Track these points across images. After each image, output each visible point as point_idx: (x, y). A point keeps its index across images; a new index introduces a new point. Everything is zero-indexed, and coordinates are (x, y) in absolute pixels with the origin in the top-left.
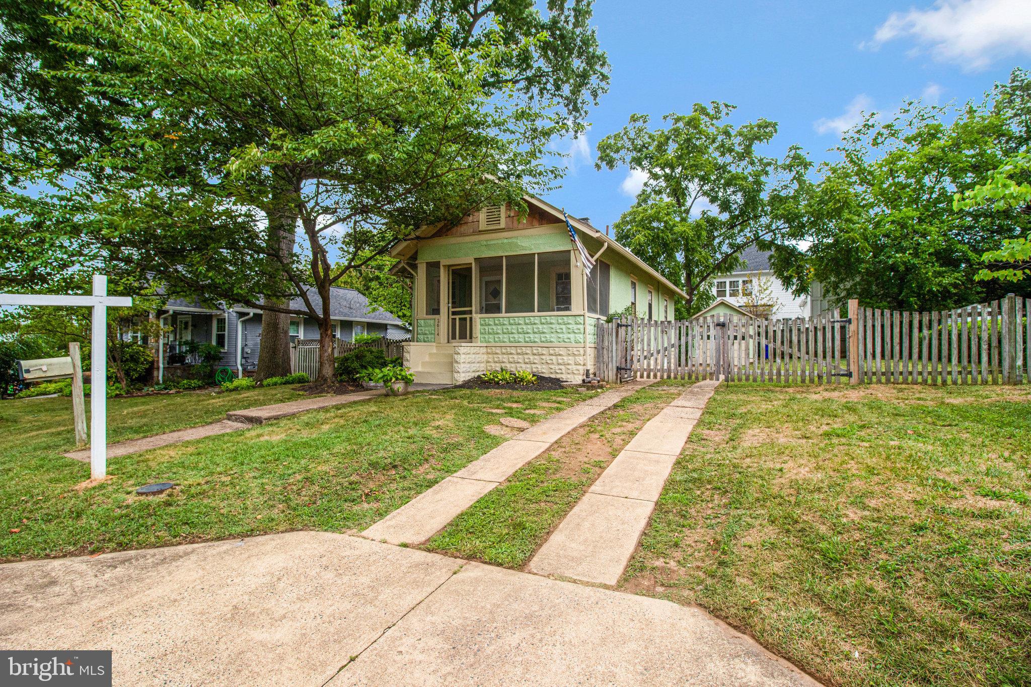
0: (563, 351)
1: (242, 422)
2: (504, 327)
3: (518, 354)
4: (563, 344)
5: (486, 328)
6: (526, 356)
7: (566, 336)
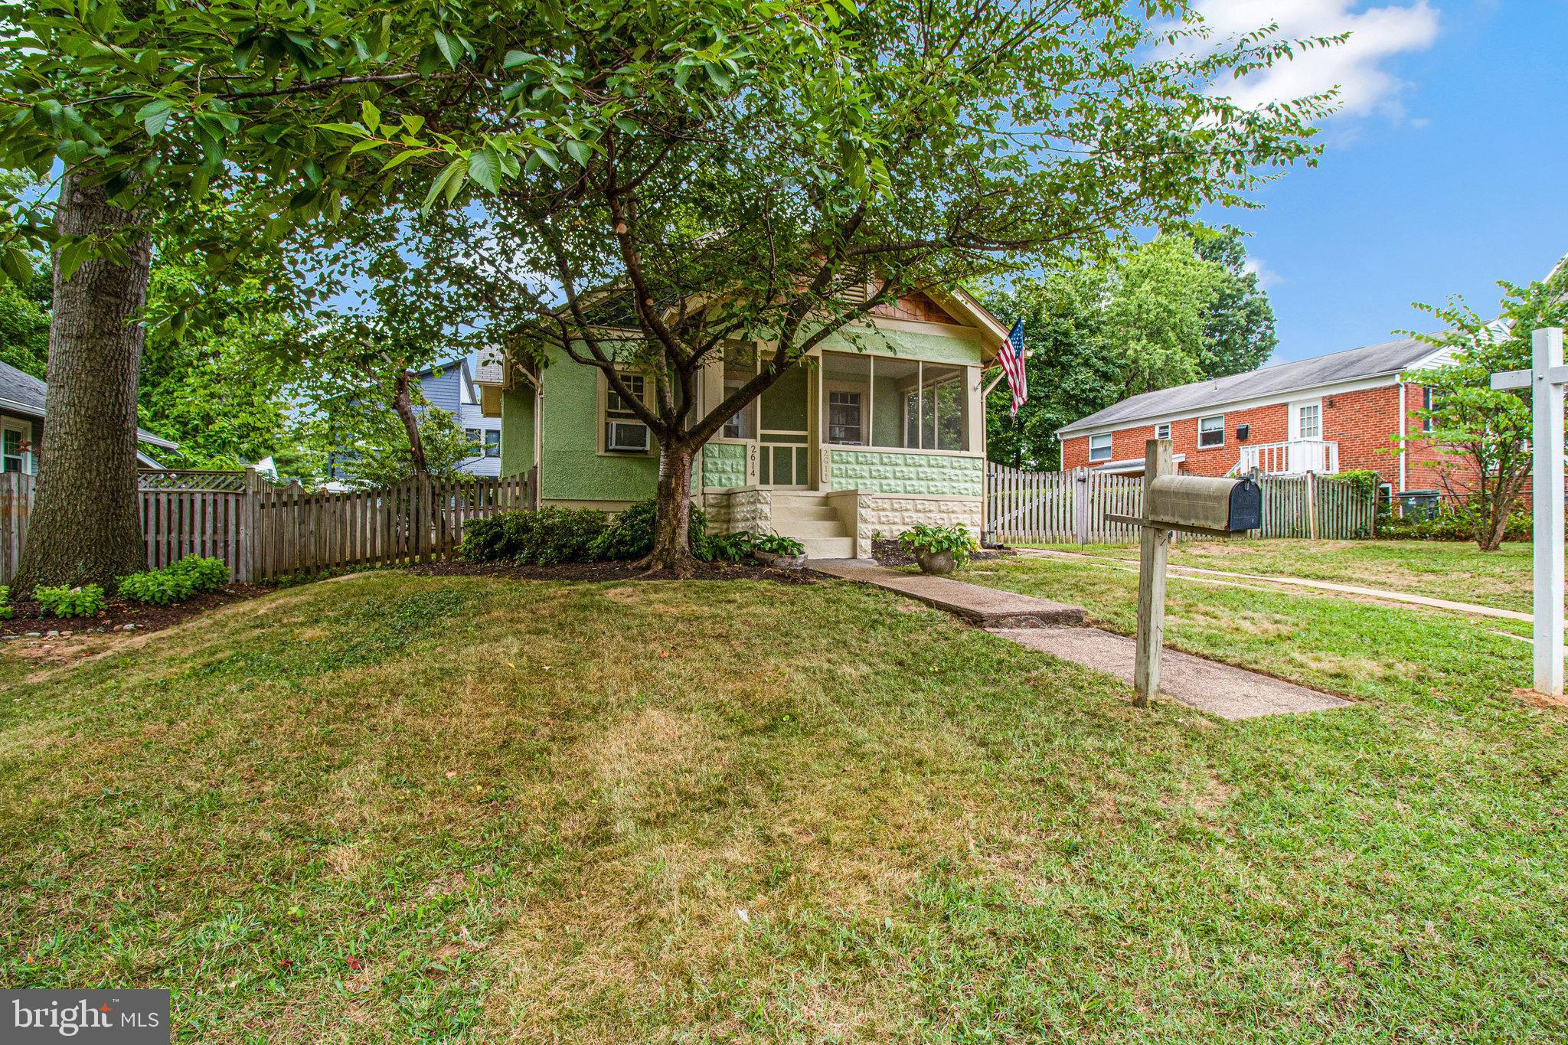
0: (957, 507)
1: (1034, 626)
2: (873, 468)
3: (893, 510)
4: (958, 497)
5: (843, 467)
6: (906, 514)
7: (962, 485)
